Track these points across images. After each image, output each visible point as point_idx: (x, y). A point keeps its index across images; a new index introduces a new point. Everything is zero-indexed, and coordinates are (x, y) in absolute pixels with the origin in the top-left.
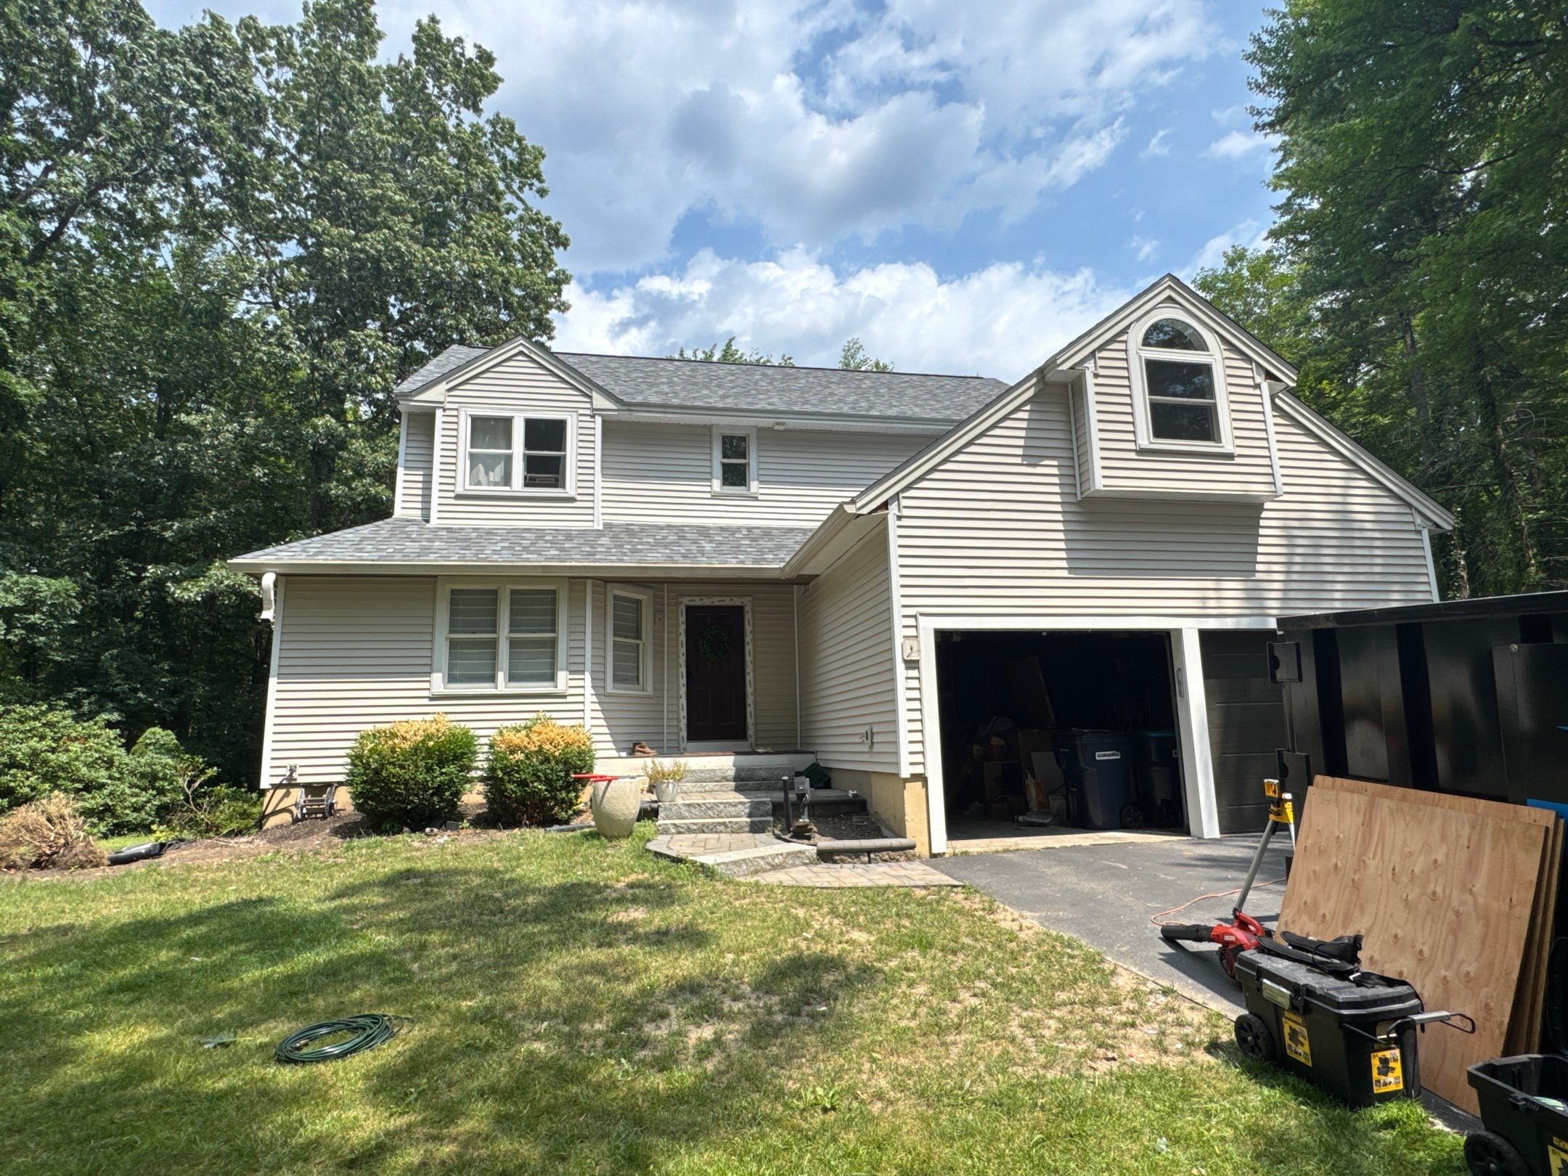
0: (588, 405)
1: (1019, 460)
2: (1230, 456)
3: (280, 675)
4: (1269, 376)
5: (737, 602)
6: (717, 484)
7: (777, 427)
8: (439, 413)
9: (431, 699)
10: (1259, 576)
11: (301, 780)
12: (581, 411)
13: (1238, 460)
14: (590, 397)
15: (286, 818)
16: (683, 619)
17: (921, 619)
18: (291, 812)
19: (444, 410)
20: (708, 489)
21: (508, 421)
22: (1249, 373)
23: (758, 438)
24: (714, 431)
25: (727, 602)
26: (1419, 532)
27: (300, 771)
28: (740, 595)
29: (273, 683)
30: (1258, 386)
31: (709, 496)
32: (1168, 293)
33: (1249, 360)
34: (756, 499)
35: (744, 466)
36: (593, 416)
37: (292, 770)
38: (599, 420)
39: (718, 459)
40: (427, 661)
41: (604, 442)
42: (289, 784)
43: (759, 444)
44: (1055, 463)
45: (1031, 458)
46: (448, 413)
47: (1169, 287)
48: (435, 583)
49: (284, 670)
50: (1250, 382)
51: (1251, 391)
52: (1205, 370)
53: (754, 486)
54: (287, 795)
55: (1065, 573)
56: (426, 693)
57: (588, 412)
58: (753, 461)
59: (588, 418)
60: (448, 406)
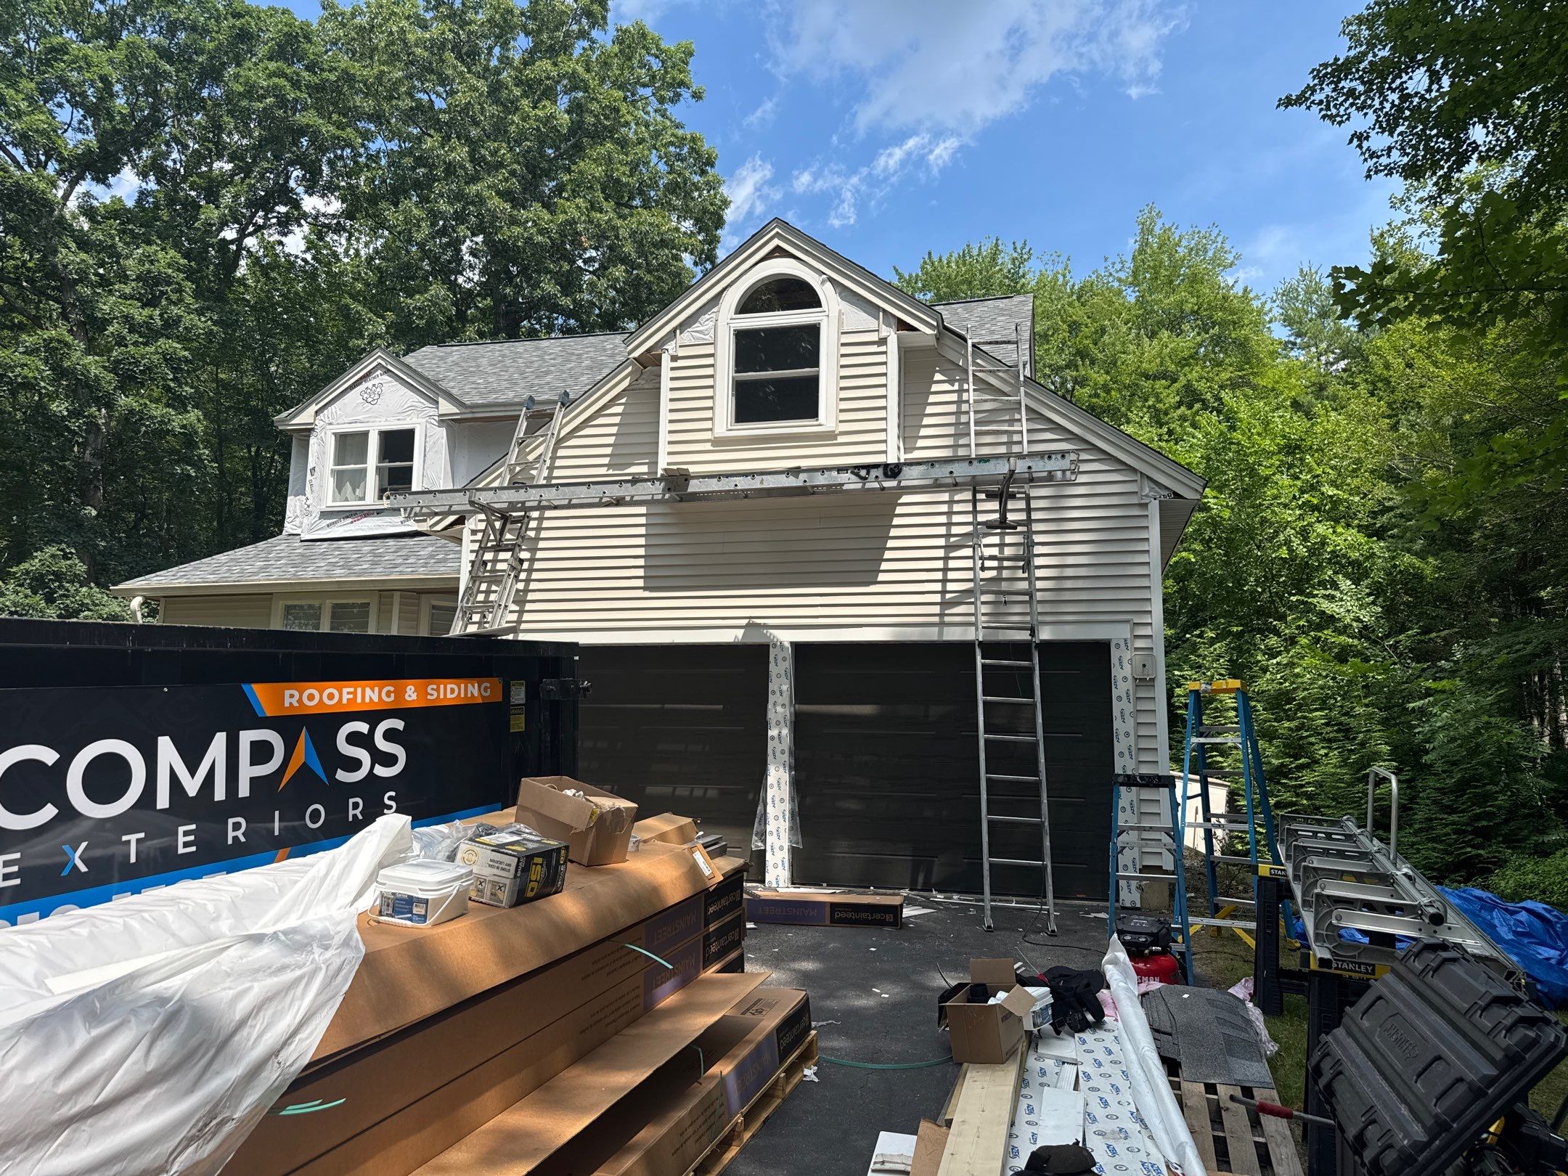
0: (436, 412)
2: (830, 435)
4: (902, 325)
8: (312, 434)
13: (841, 439)
14: (438, 403)
19: (315, 431)
21: (365, 436)
22: (873, 327)
30: (883, 341)
32: (776, 242)
33: (878, 311)
38: (445, 425)
47: (778, 235)
48: (271, 600)
50: (874, 338)
51: (874, 349)
52: (811, 332)
60: (317, 427)
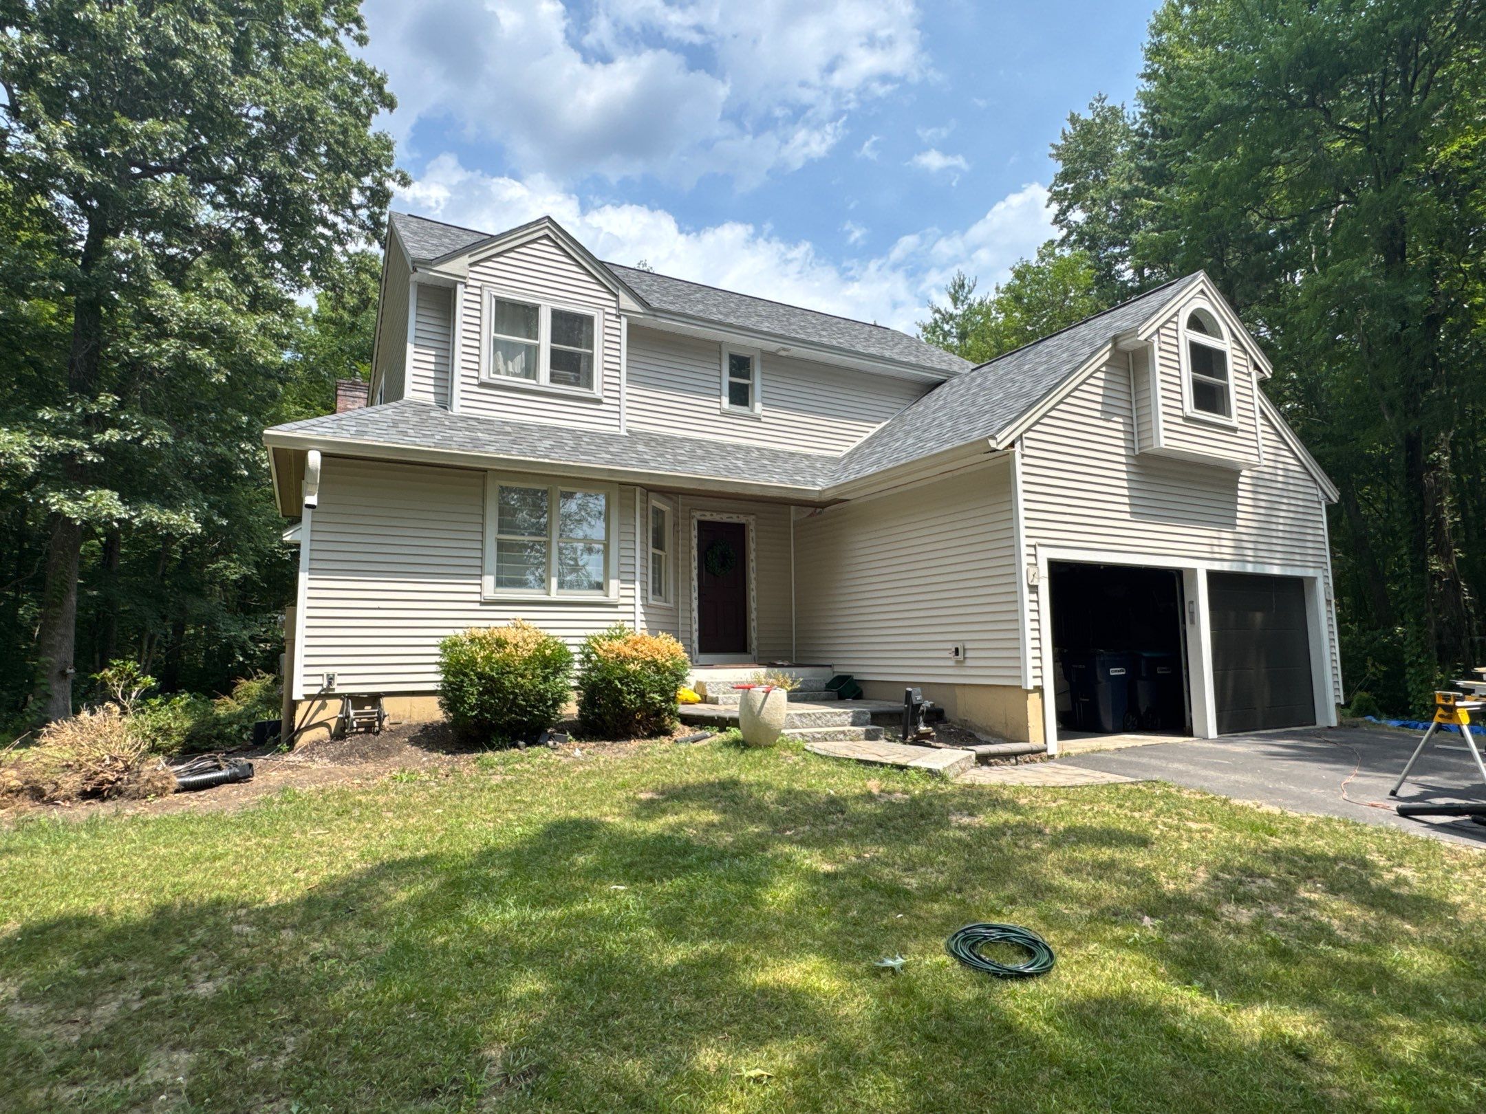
0: (614, 304)
1: (1098, 414)
2: (1234, 430)
3: (311, 570)
4: (1257, 367)
5: (742, 519)
6: (725, 400)
7: (783, 353)
8: (460, 288)
9: (482, 603)
10: (1239, 529)
11: (338, 690)
12: (607, 310)
13: (1239, 434)
14: (616, 296)
15: (323, 732)
16: (695, 533)
17: (1039, 548)
18: (328, 726)
19: (466, 286)
20: (718, 406)
21: (535, 309)
22: (1244, 363)
23: (763, 361)
24: (723, 347)
25: (735, 519)
26: (1320, 503)
27: (338, 680)
28: (747, 514)
29: (303, 579)
30: (1249, 374)
31: (718, 412)
32: (1201, 286)
33: (1245, 352)
34: (759, 420)
35: (746, 386)
36: (619, 317)
37: (331, 679)
38: (624, 321)
39: (726, 378)
40: (478, 562)
41: (628, 346)
42: (326, 695)
43: (762, 367)
44: (1121, 420)
45: (1107, 414)
46: (469, 290)
47: (1203, 281)
48: (484, 477)
49: (316, 565)
50: (1245, 370)
51: (1245, 377)
52: (1222, 354)
53: (758, 408)
54: (323, 707)
55: (1127, 516)
56: (477, 598)
57: (614, 311)
58: (758, 382)
59: (613, 318)
60: (471, 282)
